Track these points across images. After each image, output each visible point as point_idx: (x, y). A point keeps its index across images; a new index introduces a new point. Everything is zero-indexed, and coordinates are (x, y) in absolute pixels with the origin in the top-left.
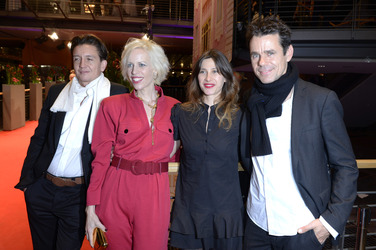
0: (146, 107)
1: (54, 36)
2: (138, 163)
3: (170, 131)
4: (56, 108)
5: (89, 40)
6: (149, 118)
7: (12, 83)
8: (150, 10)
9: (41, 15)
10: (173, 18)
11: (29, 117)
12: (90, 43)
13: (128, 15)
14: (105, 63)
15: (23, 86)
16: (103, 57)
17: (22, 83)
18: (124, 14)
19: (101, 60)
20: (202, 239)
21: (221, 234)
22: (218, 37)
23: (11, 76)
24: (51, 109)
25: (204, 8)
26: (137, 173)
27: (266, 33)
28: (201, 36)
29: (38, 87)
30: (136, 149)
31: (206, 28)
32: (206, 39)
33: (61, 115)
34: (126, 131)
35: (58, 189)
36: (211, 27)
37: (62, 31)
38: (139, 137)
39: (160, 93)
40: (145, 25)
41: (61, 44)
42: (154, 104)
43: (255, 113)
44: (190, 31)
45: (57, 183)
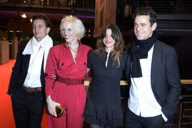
0: (72, 52)
1: (24, 16)
2: (69, 79)
3: (85, 64)
4: (25, 52)
5: (40, 17)
6: (74, 57)
7: (3, 40)
8: (73, 3)
9: (17, 5)
10: (85, 7)
11: (11, 57)
12: (41, 19)
13: (62, 6)
14: (49, 29)
15: (8, 41)
16: (48, 26)
17: (8, 40)
18: (60, 5)
19: (47, 28)
20: (100, 120)
21: (110, 118)
22: (108, 18)
23: (2, 36)
24: (23, 53)
25: (100, 3)
26: (68, 84)
27: (143, 15)
28: (99, 17)
29: (16, 42)
30: (68, 73)
31: (102, 12)
32: (101, 18)
33: (28, 56)
34: (63, 64)
35: (28, 94)
36: (104, 12)
37: (28, 13)
38: (69, 67)
39: (80, 44)
40: (71, 11)
41: (27, 20)
42: (76, 50)
43: (134, 56)
44: (93, 14)
45: (28, 91)
